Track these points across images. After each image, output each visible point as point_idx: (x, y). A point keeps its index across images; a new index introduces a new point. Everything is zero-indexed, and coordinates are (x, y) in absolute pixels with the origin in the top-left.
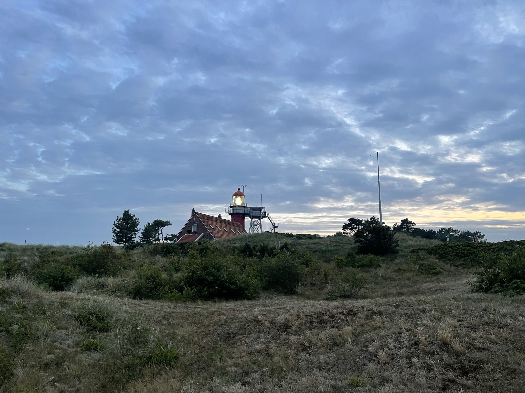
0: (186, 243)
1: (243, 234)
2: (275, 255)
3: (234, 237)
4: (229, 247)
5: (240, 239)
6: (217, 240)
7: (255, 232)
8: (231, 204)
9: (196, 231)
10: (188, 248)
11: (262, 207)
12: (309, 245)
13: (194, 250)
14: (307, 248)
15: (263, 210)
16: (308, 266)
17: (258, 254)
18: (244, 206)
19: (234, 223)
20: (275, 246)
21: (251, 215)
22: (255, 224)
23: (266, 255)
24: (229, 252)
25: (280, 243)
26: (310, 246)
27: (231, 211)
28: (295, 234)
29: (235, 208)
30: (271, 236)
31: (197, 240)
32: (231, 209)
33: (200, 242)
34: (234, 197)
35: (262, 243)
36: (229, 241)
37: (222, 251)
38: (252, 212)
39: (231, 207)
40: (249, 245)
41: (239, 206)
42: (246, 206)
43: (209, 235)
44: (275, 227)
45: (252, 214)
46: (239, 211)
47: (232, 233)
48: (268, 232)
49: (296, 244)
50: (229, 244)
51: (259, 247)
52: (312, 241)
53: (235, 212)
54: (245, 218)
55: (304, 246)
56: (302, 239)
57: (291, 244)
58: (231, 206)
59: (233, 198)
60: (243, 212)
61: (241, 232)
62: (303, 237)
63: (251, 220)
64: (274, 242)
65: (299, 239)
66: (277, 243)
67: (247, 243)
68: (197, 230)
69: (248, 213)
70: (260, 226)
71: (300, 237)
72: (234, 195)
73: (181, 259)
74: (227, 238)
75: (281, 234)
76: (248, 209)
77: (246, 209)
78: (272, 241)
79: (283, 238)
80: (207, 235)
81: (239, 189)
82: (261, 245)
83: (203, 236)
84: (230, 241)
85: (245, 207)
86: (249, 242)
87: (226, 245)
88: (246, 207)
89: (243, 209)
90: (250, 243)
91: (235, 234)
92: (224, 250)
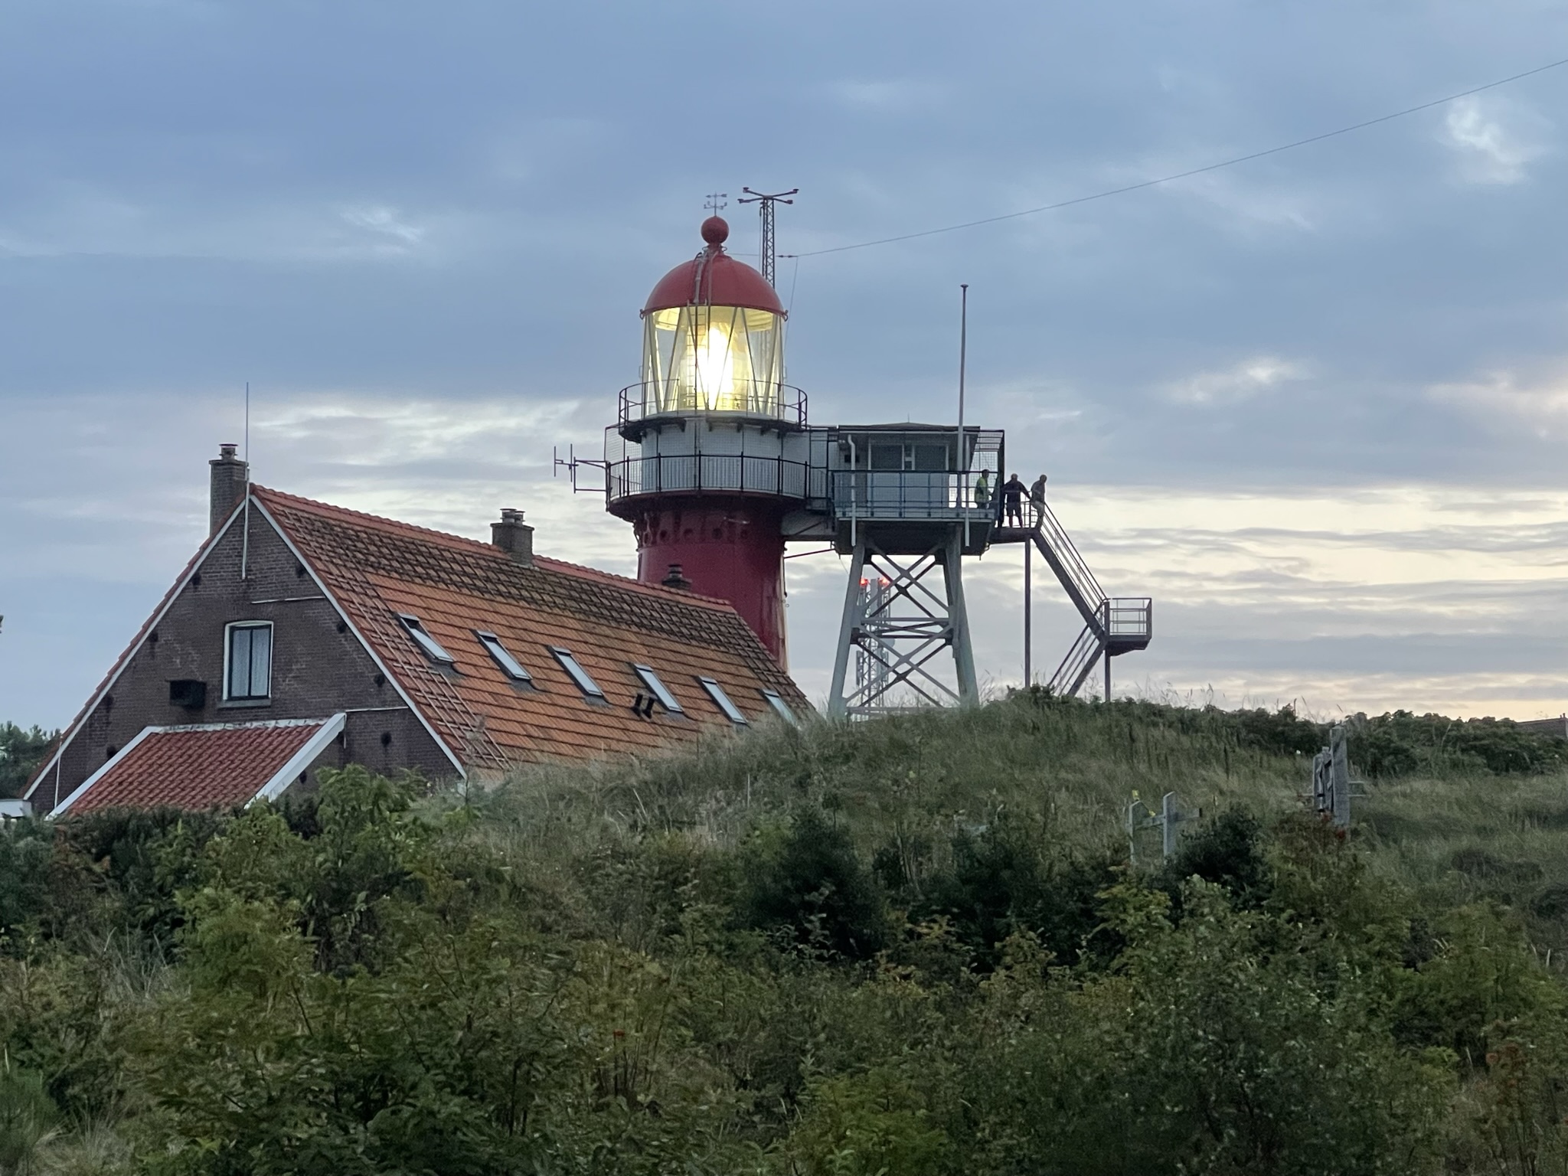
0: (164, 821)
1: (762, 722)
2: (1112, 943)
3: (668, 752)
4: (620, 856)
5: (736, 778)
6: (491, 783)
7: (899, 697)
8: (635, 397)
9: (261, 688)
10: (179, 874)
11: (973, 433)
12: (1482, 831)
13: (251, 897)
14: (1464, 861)
15: (984, 460)
16: (1480, 1061)
17: (935, 931)
18: (771, 413)
19: (667, 607)
20: (1120, 850)
21: (854, 514)
22: (901, 609)
23: (1022, 939)
24: (618, 915)
25: (1174, 818)
26: (1494, 847)
27: (636, 471)
28: (1339, 717)
29: (674, 444)
30: (1071, 743)
31: (274, 788)
32: (634, 449)
33: (312, 810)
34: (669, 318)
35: (975, 816)
36: (620, 794)
37: (552, 903)
38: (862, 488)
39: (632, 431)
40: (837, 839)
41: (715, 422)
42: (791, 416)
43: (396, 728)
44: (1115, 646)
45: (862, 502)
46: (720, 477)
47: (645, 707)
48: (1038, 696)
49: (1342, 820)
50: (620, 830)
51: (941, 862)
52: (1526, 789)
53: (678, 480)
54: (791, 547)
55: (1437, 849)
56: (1409, 765)
57: (1287, 824)
58: (635, 415)
59: (650, 329)
60: (759, 480)
61: (753, 700)
62: (1417, 751)
63: (856, 572)
64: (1109, 806)
65: (1375, 770)
66: (1140, 814)
67: (808, 821)
68: (274, 683)
69: (818, 490)
70: (955, 633)
71: (1384, 748)
72: (660, 302)
73: (117, 991)
74: (598, 764)
75: (1187, 722)
76: (820, 452)
77: (798, 450)
78: (1082, 790)
79: (1202, 758)
80: (386, 740)
81: (715, 232)
82: (962, 843)
83: (342, 748)
84: (627, 792)
85: (782, 430)
86: (833, 802)
87: (585, 842)
88: (796, 429)
89: (769, 446)
90: (841, 819)
91: (685, 723)
92: (572, 896)
